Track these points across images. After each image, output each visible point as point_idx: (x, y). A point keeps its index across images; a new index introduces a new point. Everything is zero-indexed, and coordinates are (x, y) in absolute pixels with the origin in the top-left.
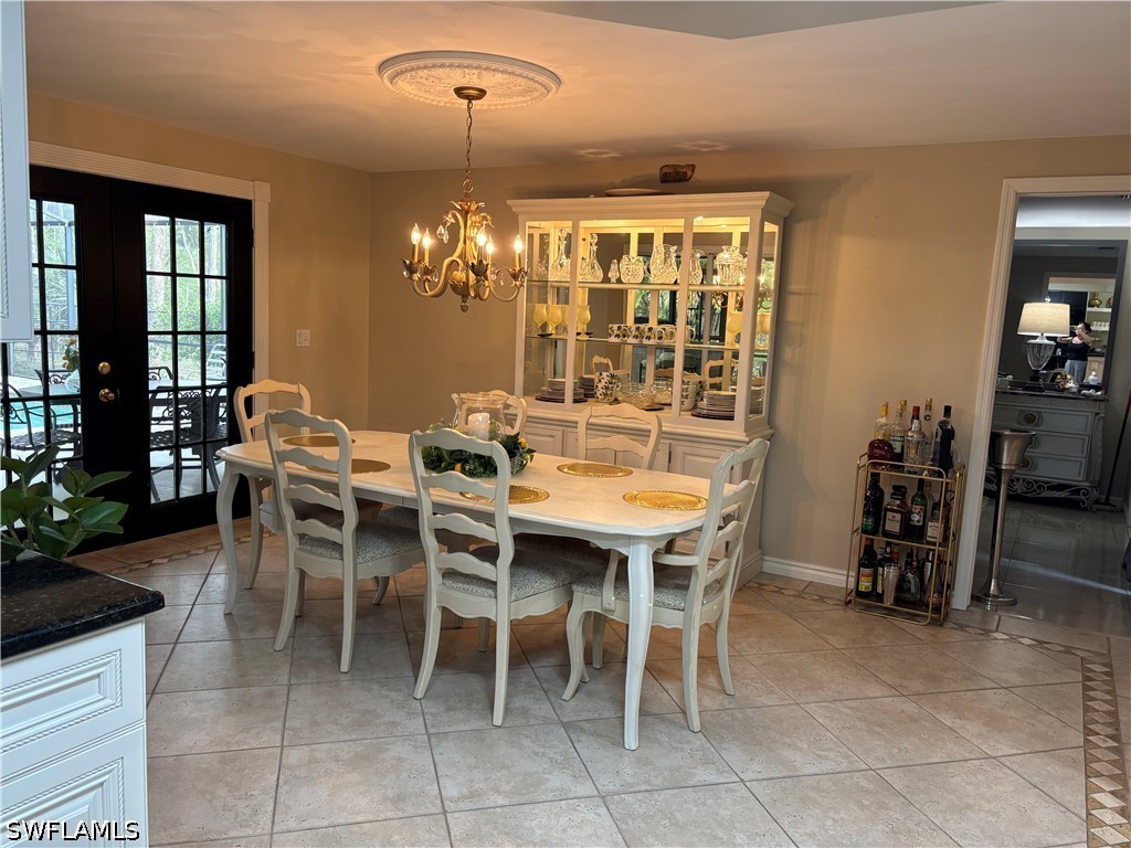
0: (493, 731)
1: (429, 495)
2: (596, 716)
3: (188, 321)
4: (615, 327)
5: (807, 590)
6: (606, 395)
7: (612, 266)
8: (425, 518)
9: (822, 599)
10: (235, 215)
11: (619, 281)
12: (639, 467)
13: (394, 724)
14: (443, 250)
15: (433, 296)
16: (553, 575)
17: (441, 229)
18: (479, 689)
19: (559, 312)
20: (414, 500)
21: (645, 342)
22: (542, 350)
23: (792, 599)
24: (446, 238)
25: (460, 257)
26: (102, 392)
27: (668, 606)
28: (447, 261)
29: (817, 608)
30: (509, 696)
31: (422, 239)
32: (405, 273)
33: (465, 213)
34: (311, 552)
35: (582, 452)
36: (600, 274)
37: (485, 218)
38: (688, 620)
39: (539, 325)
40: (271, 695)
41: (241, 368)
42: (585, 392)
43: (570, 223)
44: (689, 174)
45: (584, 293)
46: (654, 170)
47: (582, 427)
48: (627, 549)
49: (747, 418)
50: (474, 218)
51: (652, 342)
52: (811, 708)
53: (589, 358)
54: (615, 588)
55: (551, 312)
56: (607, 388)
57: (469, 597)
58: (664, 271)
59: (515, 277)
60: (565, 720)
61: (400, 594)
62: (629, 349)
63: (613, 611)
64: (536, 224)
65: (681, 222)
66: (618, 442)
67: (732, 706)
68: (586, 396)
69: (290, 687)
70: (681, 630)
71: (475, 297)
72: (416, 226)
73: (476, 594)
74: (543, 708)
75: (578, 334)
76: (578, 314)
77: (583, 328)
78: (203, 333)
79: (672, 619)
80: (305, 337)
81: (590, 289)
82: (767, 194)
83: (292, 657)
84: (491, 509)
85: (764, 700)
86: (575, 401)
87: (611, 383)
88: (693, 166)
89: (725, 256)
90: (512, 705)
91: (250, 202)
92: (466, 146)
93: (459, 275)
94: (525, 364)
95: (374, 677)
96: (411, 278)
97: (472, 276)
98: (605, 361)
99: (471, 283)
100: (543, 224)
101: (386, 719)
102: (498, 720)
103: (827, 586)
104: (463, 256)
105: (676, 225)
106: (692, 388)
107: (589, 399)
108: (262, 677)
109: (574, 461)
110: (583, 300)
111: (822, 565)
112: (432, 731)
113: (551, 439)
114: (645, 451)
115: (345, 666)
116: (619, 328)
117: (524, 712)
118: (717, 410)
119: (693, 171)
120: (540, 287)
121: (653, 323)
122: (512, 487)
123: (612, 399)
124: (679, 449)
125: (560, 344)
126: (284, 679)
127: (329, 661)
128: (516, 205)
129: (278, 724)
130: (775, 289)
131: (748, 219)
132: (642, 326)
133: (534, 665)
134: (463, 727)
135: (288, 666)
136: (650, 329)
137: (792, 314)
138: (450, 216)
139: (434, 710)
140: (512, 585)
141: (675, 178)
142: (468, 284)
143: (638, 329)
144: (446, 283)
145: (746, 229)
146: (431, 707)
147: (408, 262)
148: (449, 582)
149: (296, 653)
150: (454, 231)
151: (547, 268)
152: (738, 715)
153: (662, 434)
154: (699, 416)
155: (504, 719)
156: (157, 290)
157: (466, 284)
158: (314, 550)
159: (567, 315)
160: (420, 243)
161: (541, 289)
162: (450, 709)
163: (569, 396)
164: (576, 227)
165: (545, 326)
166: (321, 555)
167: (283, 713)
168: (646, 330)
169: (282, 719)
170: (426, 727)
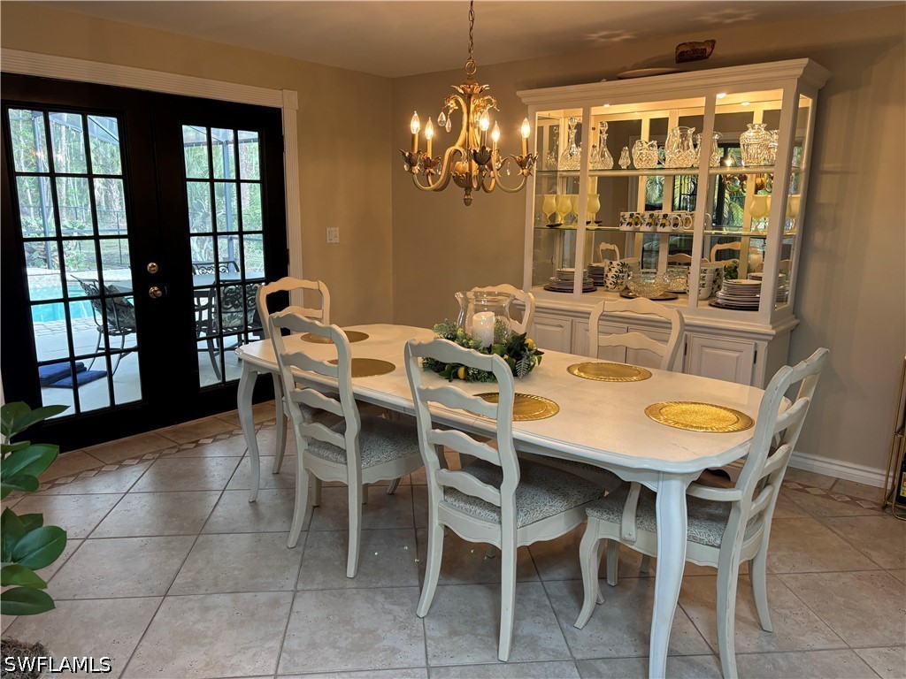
0: (499, 668)
1: (427, 407)
2: (613, 654)
3: (226, 223)
4: (627, 215)
5: (835, 489)
6: (616, 284)
7: (623, 154)
8: (424, 431)
9: (854, 501)
10: (266, 122)
11: (631, 167)
12: (658, 367)
13: (394, 651)
14: (445, 139)
15: (435, 190)
16: (565, 496)
17: (443, 116)
18: (485, 606)
19: (569, 202)
20: (413, 411)
21: (660, 229)
22: (551, 239)
23: (819, 500)
24: (448, 126)
25: (463, 146)
26: (152, 290)
27: (700, 542)
28: (449, 151)
29: (850, 513)
30: (517, 618)
31: (422, 129)
32: (405, 166)
33: (468, 97)
34: (318, 455)
35: (593, 349)
36: (611, 163)
37: (489, 101)
38: (725, 558)
39: (549, 215)
40: (275, 603)
41: (277, 263)
42: (595, 281)
43: (580, 111)
44: (709, 50)
45: (593, 182)
46: (670, 50)
47: (593, 321)
48: (656, 484)
49: (773, 308)
50: (477, 102)
51: (667, 229)
52: (868, 654)
53: (597, 245)
54: (637, 516)
55: (561, 203)
56: (617, 277)
57: (472, 520)
58: (679, 154)
59: (522, 164)
60: (579, 656)
61: (414, 483)
62: (639, 236)
63: (633, 542)
64: (545, 114)
65: (702, 101)
66: (634, 339)
67: (773, 649)
68: (596, 284)
69: (295, 592)
70: (716, 570)
71: (478, 189)
72: (416, 115)
73: (479, 517)
74: (553, 639)
75: (588, 223)
76: (589, 203)
77: (592, 216)
78: (241, 233)
79: (707, 557)
80: (334, 234)
81: (600, 178)
82: (805, 61)
83: (303, 555)
84: (492, 427)
85: (809, 640)
86: (585, 291)
87: (621, 272)
88: (713, 42)
89: (748, 136)
90: (519, 632)
91: (279, 110)
92: (468, 24)
93: (462, 165)
94: (534, 253)
95: (379, 585)
96: (410, 170)
97: (475, 165)
98: (612, 247)
99: (474, 173)
100: (553, 114)
101: (385, 643)
102: (504, 654)
103: (857, 484)
104: (466, 144)
105: (696, 106)
106: (709, 276)
107: (598, 288)
108: (271, 580)
109: (584, 360)
110: (593, 189)
111: (856, 463)
112: (433, 663)
113: (559, 329)
114: (666, 350)
115: (351, 572)
116: (631, 216)
117: (532, 643)
118: (737, 300)
119: (713, 47)
120: (549, 178)
121: (667, 209)
122: (517, 396)
123: (622, 288)
124: (696, 341)
125: (568, 233)
126: (290, 584)
127: (337, 563)
128: (525, 95)
129: (276, 644)
130: (806, 169)
131: (781, 92)
132: (656, 213)
133: (544, 578)
134: (468, 661)
135: (297, 566)
136: (665, 216)
137: (825, 194)
138: (452, 102)
139: (437, 634)
140: (518, 508)
141: (693, 56)
142: (471, 176)
143: (651, 216)
144: (448, 176)
145: (778, 106)
146: (436, 630)
147: (407, 154)
148: (450, 500)
149: (307, 552)
150: (456, 118)
151: (556, 159)
152: (781, 662)
153: (686, 327)
154: (718, 306)
155: (511, 650)
156: (197, 195)
157: (469, 175)
158: (321, 452)
159: (576, 204)
160: (421, 133)
161: (550, 178)
162: (454, 633)
163: (578, 285)
164: (586, 115)
165: (554, 216)
166: (327, 458)
167: (282, 629)
168: (661, 217)
169: (281, 636)
170: (427, 656)
